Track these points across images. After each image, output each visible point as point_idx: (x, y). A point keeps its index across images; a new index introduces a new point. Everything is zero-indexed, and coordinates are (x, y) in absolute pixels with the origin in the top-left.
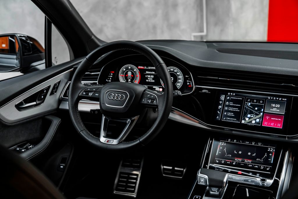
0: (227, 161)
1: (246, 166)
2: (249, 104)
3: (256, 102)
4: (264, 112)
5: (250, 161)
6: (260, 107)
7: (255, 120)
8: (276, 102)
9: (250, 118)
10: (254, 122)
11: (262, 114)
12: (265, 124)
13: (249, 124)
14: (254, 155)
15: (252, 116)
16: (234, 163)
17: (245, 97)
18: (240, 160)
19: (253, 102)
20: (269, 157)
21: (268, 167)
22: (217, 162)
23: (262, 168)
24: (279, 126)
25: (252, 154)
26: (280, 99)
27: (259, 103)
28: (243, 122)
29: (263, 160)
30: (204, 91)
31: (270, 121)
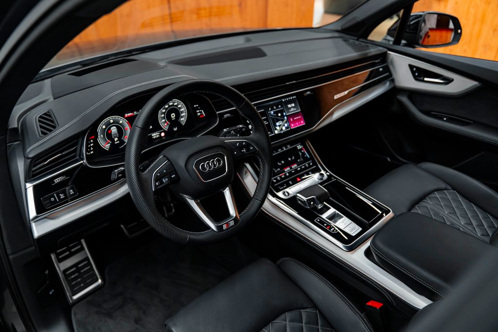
0: (281, 176)
1: (296, 171)
2: (272, 112)
3: (276, 109)
4: (287, 116)
5: (296, 165)
6: (282, 112)
7: (284, 126)
8: (290, 102)
9: (280, 126)
10: (284, 128)
11: (286, 118)
12: (293, 126)
13: (282, 132)
14: (293, 158)
15: (280, 124)
16: (287, 174)
17: (266, 106)
18: (289, 169)
19: (274, 110)
20: (303, 154)
21: (310, 163)
22: (275, 181)
23: (307, 165)
24: (303, 123)
25: (291, 158)
26: (291, 98)
27: (279, 108)
28: (276, 132)
29: (302, 158)
30: (226, 116)
31: (294, 122)
